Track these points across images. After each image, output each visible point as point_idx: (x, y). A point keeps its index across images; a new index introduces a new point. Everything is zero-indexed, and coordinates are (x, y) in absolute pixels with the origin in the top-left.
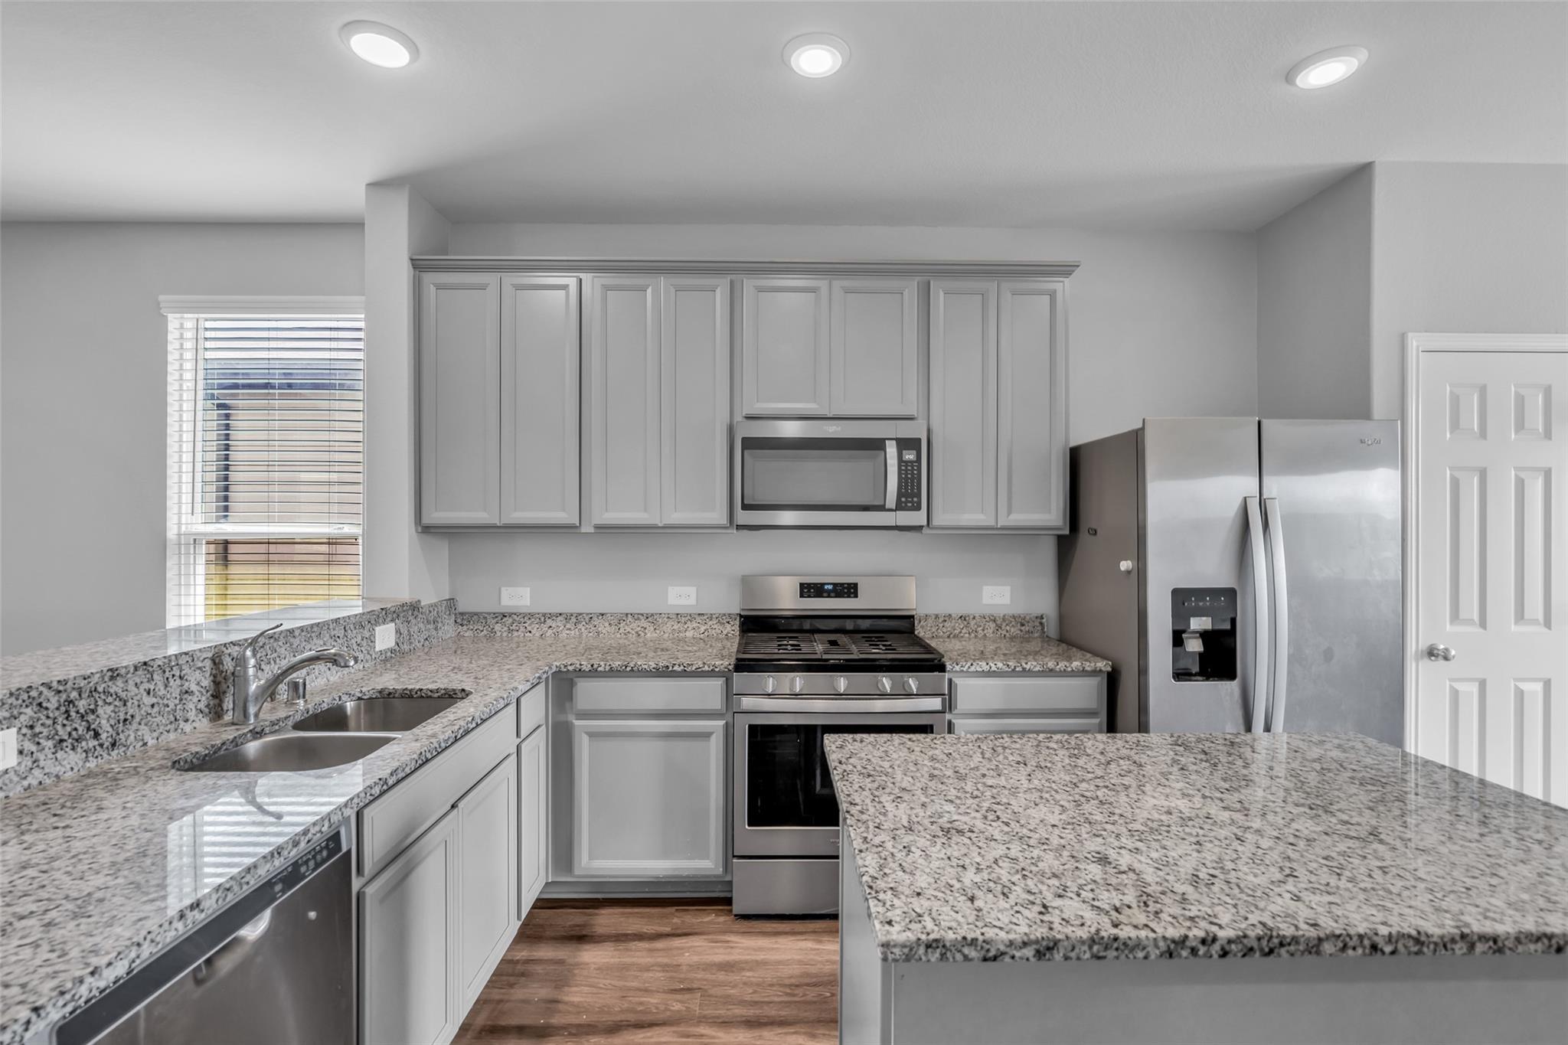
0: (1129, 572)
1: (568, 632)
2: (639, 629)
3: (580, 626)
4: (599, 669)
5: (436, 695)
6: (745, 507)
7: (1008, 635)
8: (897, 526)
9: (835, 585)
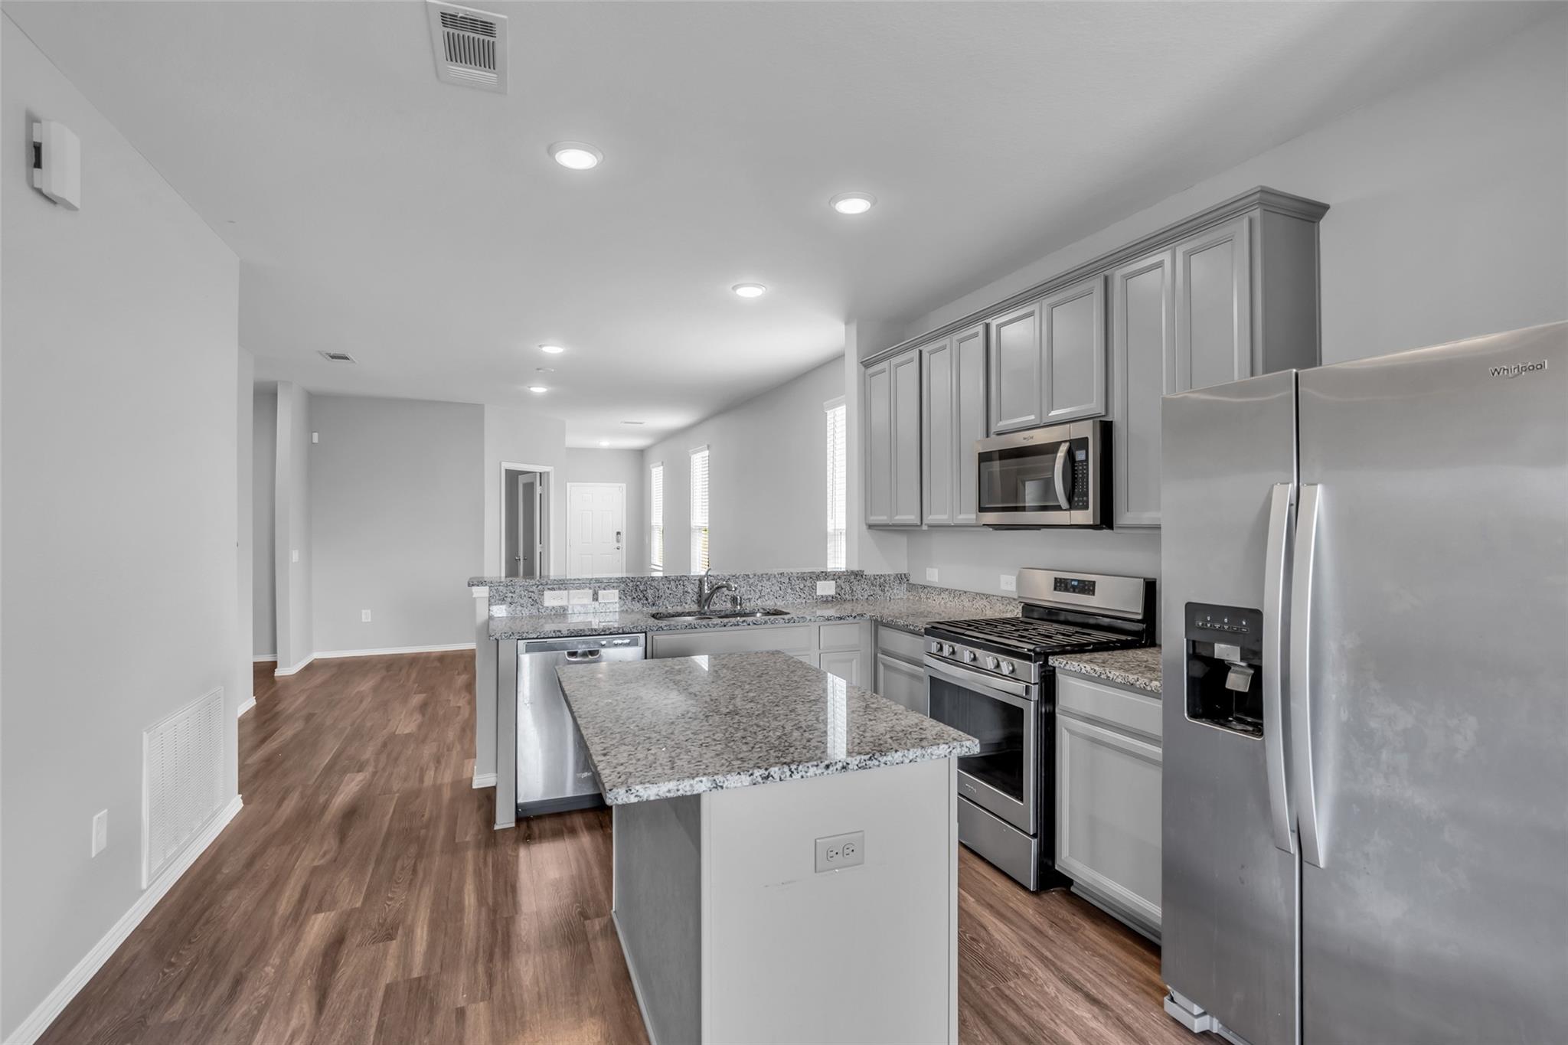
6: (981, 510)
8: (1072, 525)
9: (1079, 582)
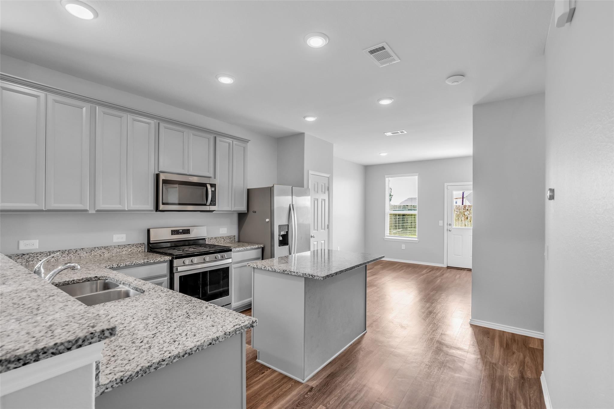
0: (268, 222)
1: (64, 258)
2: (101, 253)
3: (71, 255)
4: (121, 266)
5: (81, 281)
6: (163, 204)
7: (227, 242)
8: (209, 210)
9: (183, 230)
